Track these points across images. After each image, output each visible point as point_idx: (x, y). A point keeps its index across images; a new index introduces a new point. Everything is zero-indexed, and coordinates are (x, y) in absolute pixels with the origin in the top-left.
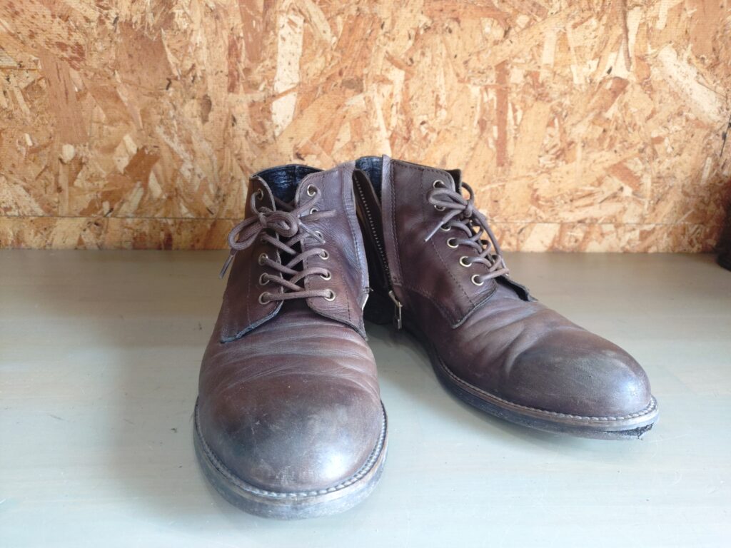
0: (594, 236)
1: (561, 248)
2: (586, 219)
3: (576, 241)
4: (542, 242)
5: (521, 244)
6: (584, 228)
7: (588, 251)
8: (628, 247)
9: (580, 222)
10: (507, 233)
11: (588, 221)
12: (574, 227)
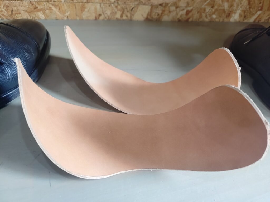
0: (166, 12)
1: (151, 19)
2: (163, 3)
3: (158, 15)
4: (142, 15)
5: (132, 17)
6: (162, 8)
7: (163, 20)
8: (180, 18)
9: (160, 5)
10: (126, 10)
11: (164, 5)
12: (157, 7)
